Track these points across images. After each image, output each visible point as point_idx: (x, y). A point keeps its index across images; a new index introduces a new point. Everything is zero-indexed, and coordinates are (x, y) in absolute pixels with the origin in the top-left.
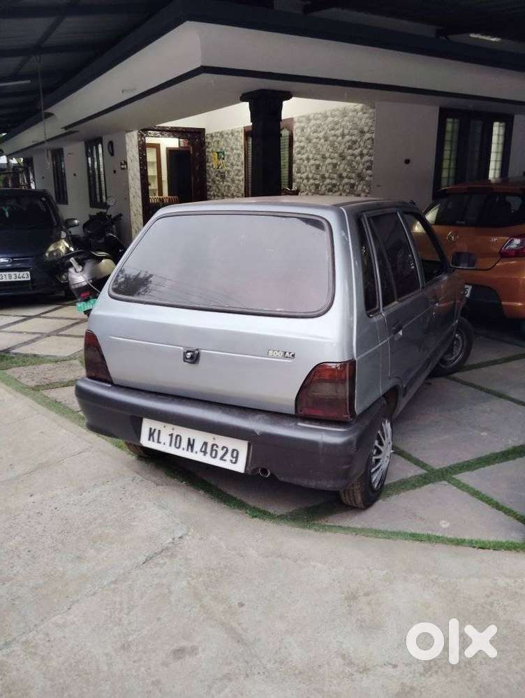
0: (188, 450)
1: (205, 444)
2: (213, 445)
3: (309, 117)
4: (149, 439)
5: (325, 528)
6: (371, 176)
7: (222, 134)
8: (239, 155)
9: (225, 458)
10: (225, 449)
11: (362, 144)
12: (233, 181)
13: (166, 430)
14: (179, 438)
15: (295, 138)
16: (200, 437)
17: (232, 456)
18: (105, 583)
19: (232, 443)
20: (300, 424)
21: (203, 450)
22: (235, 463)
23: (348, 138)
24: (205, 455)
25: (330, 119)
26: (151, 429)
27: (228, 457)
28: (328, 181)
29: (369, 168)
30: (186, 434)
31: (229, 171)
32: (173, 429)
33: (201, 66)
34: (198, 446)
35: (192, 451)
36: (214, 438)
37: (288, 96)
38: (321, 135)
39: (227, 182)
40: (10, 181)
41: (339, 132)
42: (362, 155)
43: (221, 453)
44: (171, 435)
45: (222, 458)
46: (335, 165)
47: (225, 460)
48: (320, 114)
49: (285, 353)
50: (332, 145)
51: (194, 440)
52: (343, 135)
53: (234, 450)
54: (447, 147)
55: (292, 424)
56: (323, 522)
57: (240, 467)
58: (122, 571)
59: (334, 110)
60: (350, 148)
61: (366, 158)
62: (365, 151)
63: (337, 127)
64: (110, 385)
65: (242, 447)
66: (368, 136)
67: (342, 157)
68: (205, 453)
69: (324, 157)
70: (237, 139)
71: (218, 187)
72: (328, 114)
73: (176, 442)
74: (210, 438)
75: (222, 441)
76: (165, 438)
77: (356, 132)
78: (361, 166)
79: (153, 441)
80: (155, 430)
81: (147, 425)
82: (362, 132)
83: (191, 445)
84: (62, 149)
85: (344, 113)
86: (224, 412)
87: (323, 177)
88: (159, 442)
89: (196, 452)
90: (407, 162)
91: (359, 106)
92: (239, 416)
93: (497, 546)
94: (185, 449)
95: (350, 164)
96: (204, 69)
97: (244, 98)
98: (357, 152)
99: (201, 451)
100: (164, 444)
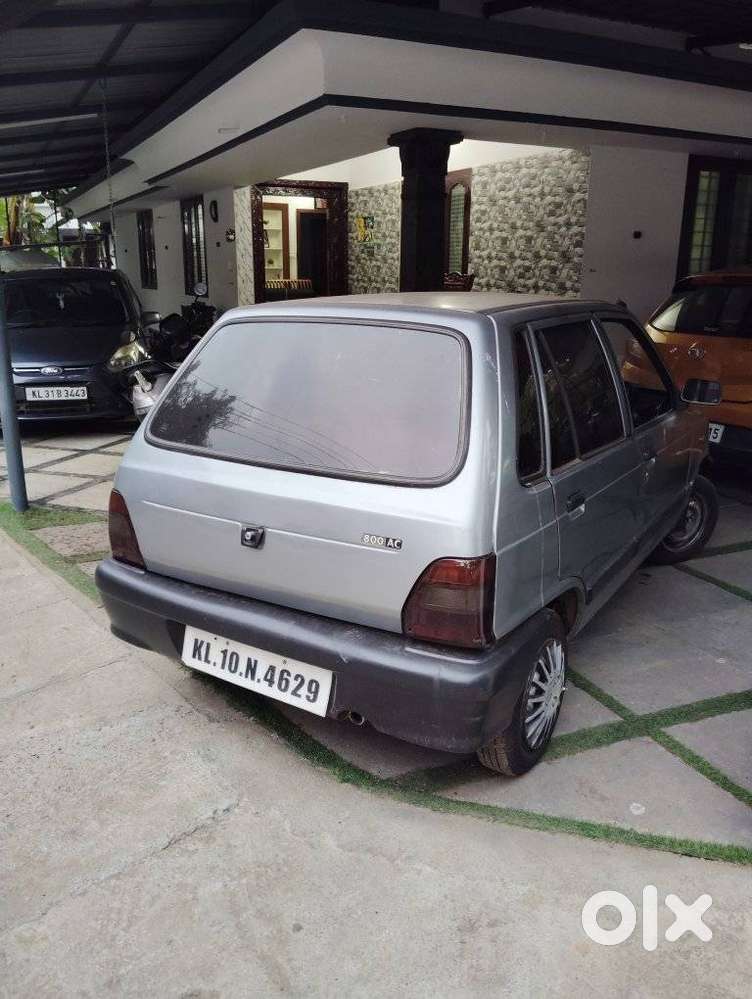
0: (247, 676)
1: (272, 669)
2: (283, 672)
3: (494, 167)
4: (194, 656)
6: (581, 256)
7: (370, 191)
8: (393, 222)
9: (298, 693)
10: (300, 679)
11: (569, 208)
12: (385, 260)
13: (218, 644)
14: (235, 657)
15: (474, 198)
16: (265, 659)
17: (309, 690)
18: (103, 878)
19: (310, 672)
20: (408, 649)
21: (269, 677)
22: (314, 700)
23: (549, 199)
24: (270, 685)
25: (524, 171)
26: (196, 640)
27: (303, 691)
28: (519, 262)
29: (578, 244)
30: (246, 652)
31: (379, 246)
32: (228, 643)
33: (325, 95)
34: (261, 672)
35: (253, 678)
36: (284, 662)
37: (457, 137)
38: (510, 194)
39: (377, 260)
40: (82, 254)
41: (536, 190)
42: (568, 224)
43: (293, 684)
44: (225, 652)
45: (294, 693)
46: (529, 239)
47: (299, 696)
48: (511, 163)
49: (388, 540)
50: (526, 209)
51: (256, 662)
52: (542, 195)
53: (312, 682)
54: (700, 214)
55: (397, 648)
56: (449, 794)
57: (320, 708)
58: (131, 859)
59: (530, 158)
60: (552, 214)
61: (575, 229)
62: (574, 219)
63: (534, 182)
64: (143, 572)
65: (325, 678)
66: (578, 196)
67: (540, 227)
68: (271, 682)
69: (514, 227)
70: (391, 200)
71: (363, 269)
72: (522, 163)
73: (231, 663)
74: (279, 662)
75: (296, 667)
76: (216, 656)
77: (561, 190)
78: (567, 242)
79: (200, 658)
80: (202, 642)
81: (191, 635)
82: (570, 191)
83: (251, 669)
84: (151, 210)
85: (545, 163)
87: (512, 257)
88: (207, 659)
89: (259, 681)
90: (637, 235)
91: (567, 152)
92: (320, 631)
93: (712, 853)
94: (244, 674)
95: (551, 237)
96: (328, 100)
97: (392, 142)
98: (561, 220)
99: (265, 679)
100: (215, 664)
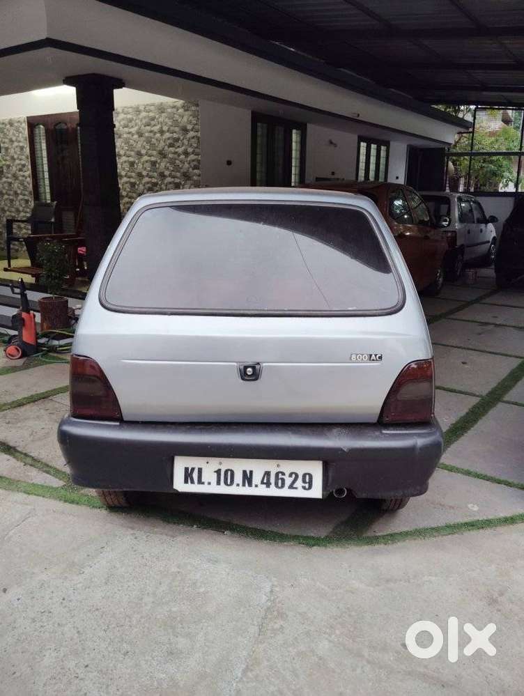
0: (244, 485)
1: (267, 474)
2: (277, 474)
4: (186, 482)
5: (374, 540)
6: (199, 176)
8: (22, 148)
9: (295, 486)
10: (294, 476)
11: (186, 142)
12: (15, 177)
13: (209, 467)
14: (229, 473)
16: (259, 468)
17: (304, 481)
18: (240, 675)
19: (301, 467)
20: (384, 432)
21: (265, 481)
22: (310, 487)
23: (167, 135)
24: (268, 487)
25: (144, 114)
26: (186, 469)
27: (299, 483)
28: (146, 179)
29: (196, 167)
30: (239, 466)
31: (8, 166)
32: (220, 463)
33: (47, 39)
34: (257, 478)
35: (250, 485)
36: (278, 466)
37: (120, 84)
38: (134, 130)
39: (7, 178)
41: (156, 128)
42: (186, 154)
43: (288, 481)
44: (218, 472)
45: (291, 487)
46: (154, 164)
47: (296, 488)
48: (131, 107)
49: (371, 355)
50: (149, 141)
51: (251, 472)
52: (162, 132)
53: (304, 476)
55: (377, 433)
56: (369, 534)
57: (316, 492)
58: (245, 653)
59: (147, 105)
60: (171, 145)
61: (192, 157)
62: (190, 150)
63: (153, 123)
64: (118, 424)
65: (315, 469)
66: (191, 134)
67: (162, 154)
68: (268, 484)
69: (139, 154)
70: (17, 130)
73: (226, 479)
74: (272, 466)
75: (288, 466)
76: (209, 475)
77: (177, 129)
78: (186, 165)
79: (192, 482)
80: (193, 469)
81: (180, 464)
82: (185, 130)
83: (248, 478)
85: (161, 109)
86: (295, 432)
87: (140, 175)
88: (200, 482)
89: (256, 486)
90: (229, 163)
91: (180, 102)
94: (241, 484)
95: (172, 162)
96: (49, 43)
97: (69, 81)
98: (180, 150)
99: (262, 483)
100: (209, 483)
